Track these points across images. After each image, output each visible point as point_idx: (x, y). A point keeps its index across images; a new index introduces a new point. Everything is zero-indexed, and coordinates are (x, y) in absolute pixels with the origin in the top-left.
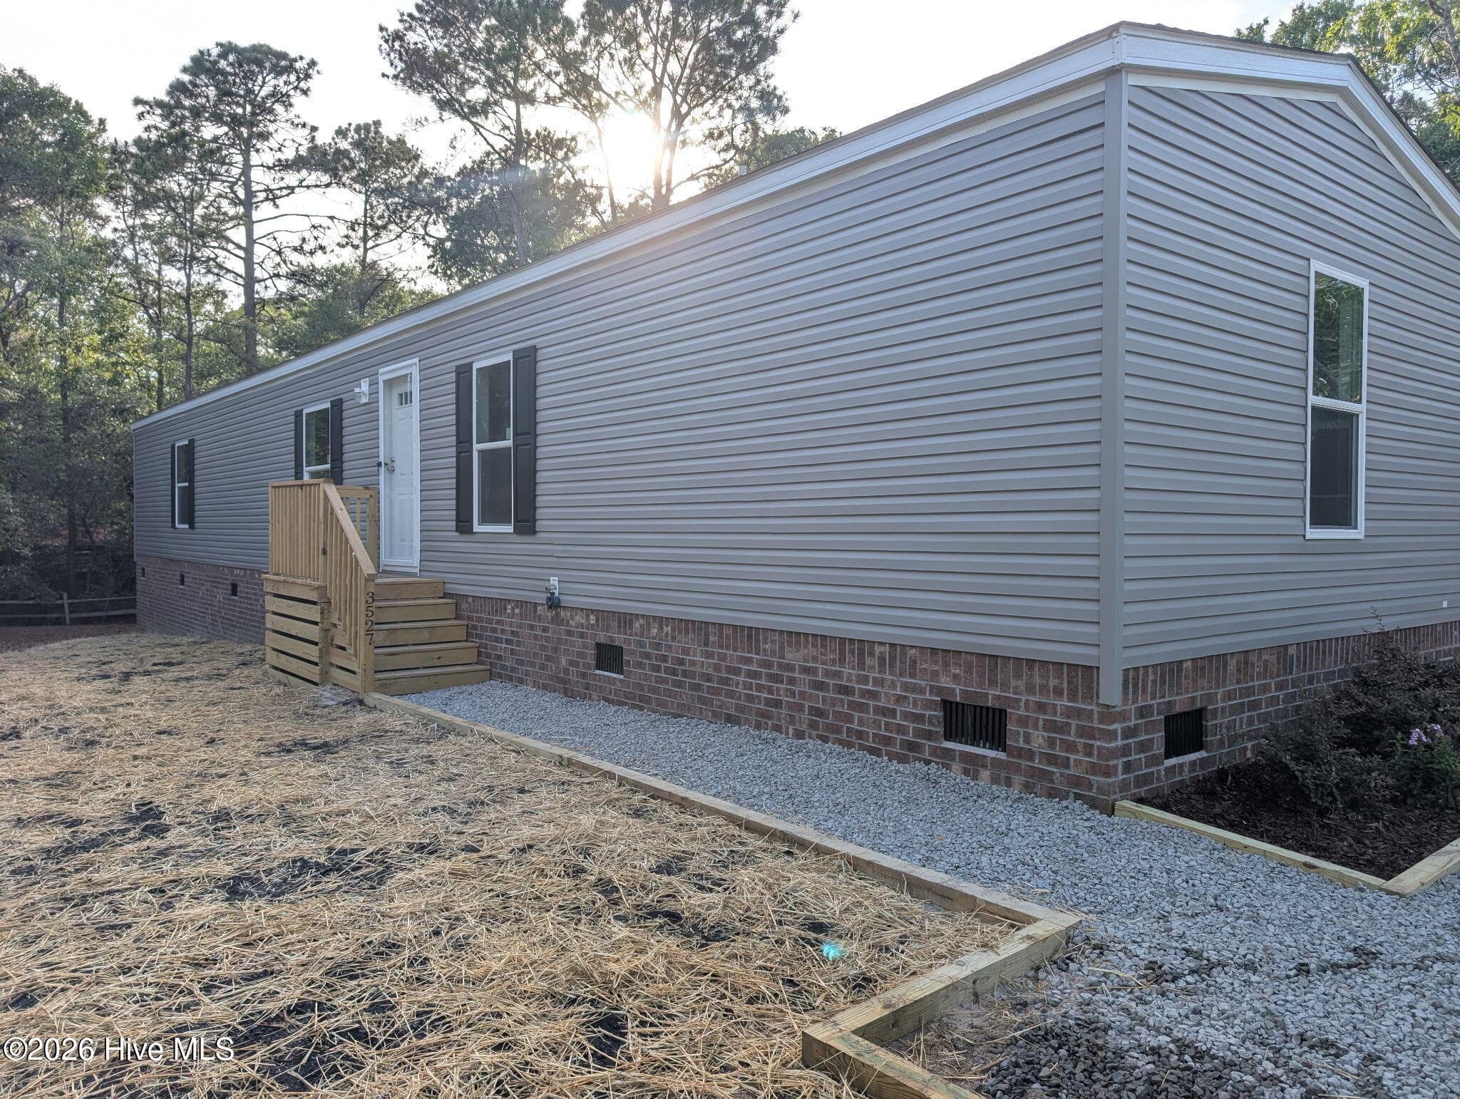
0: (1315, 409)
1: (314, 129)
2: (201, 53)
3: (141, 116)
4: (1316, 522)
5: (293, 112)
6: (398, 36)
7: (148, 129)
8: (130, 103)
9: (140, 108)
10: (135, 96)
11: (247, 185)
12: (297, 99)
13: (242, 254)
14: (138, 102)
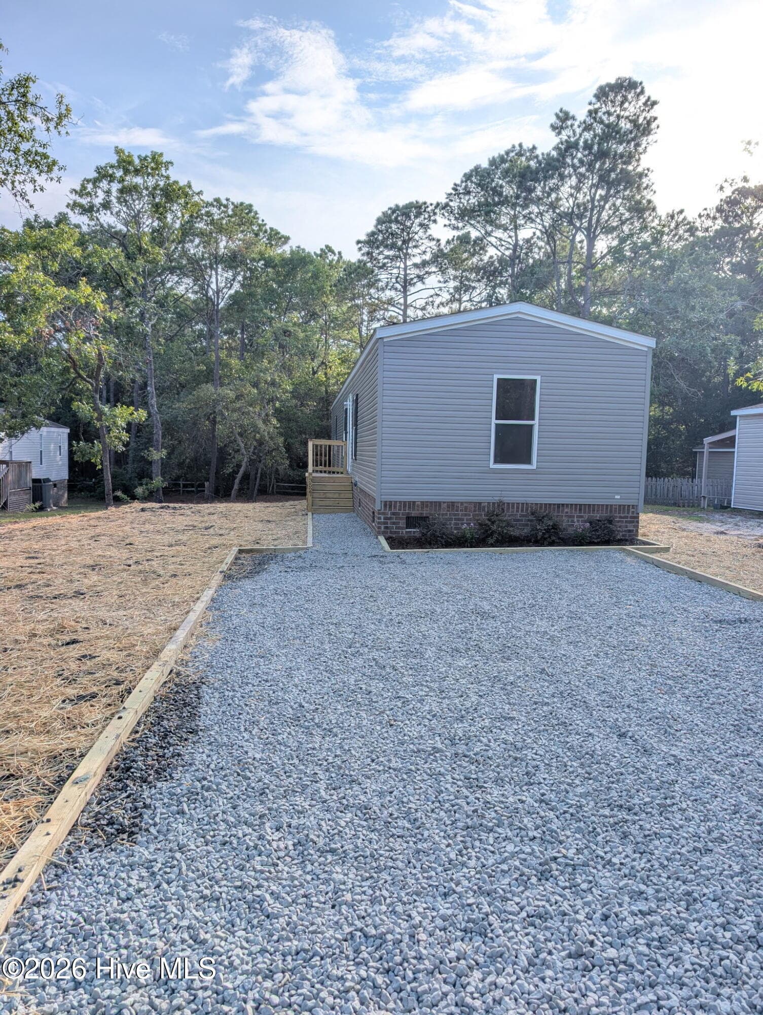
0: (497, 425)
1: (438, 241)
2: (383, 213)
3: (360, 249)
4: (496, 462)
5: (429, 232)
6: (447, 205)
7: (363, 255)
8: (355, 244)
9: (360, 245)
10: (357, 239)
11: (406, 275)
12: (432, 226)
13: (401, 313)
14: (358, 242)
